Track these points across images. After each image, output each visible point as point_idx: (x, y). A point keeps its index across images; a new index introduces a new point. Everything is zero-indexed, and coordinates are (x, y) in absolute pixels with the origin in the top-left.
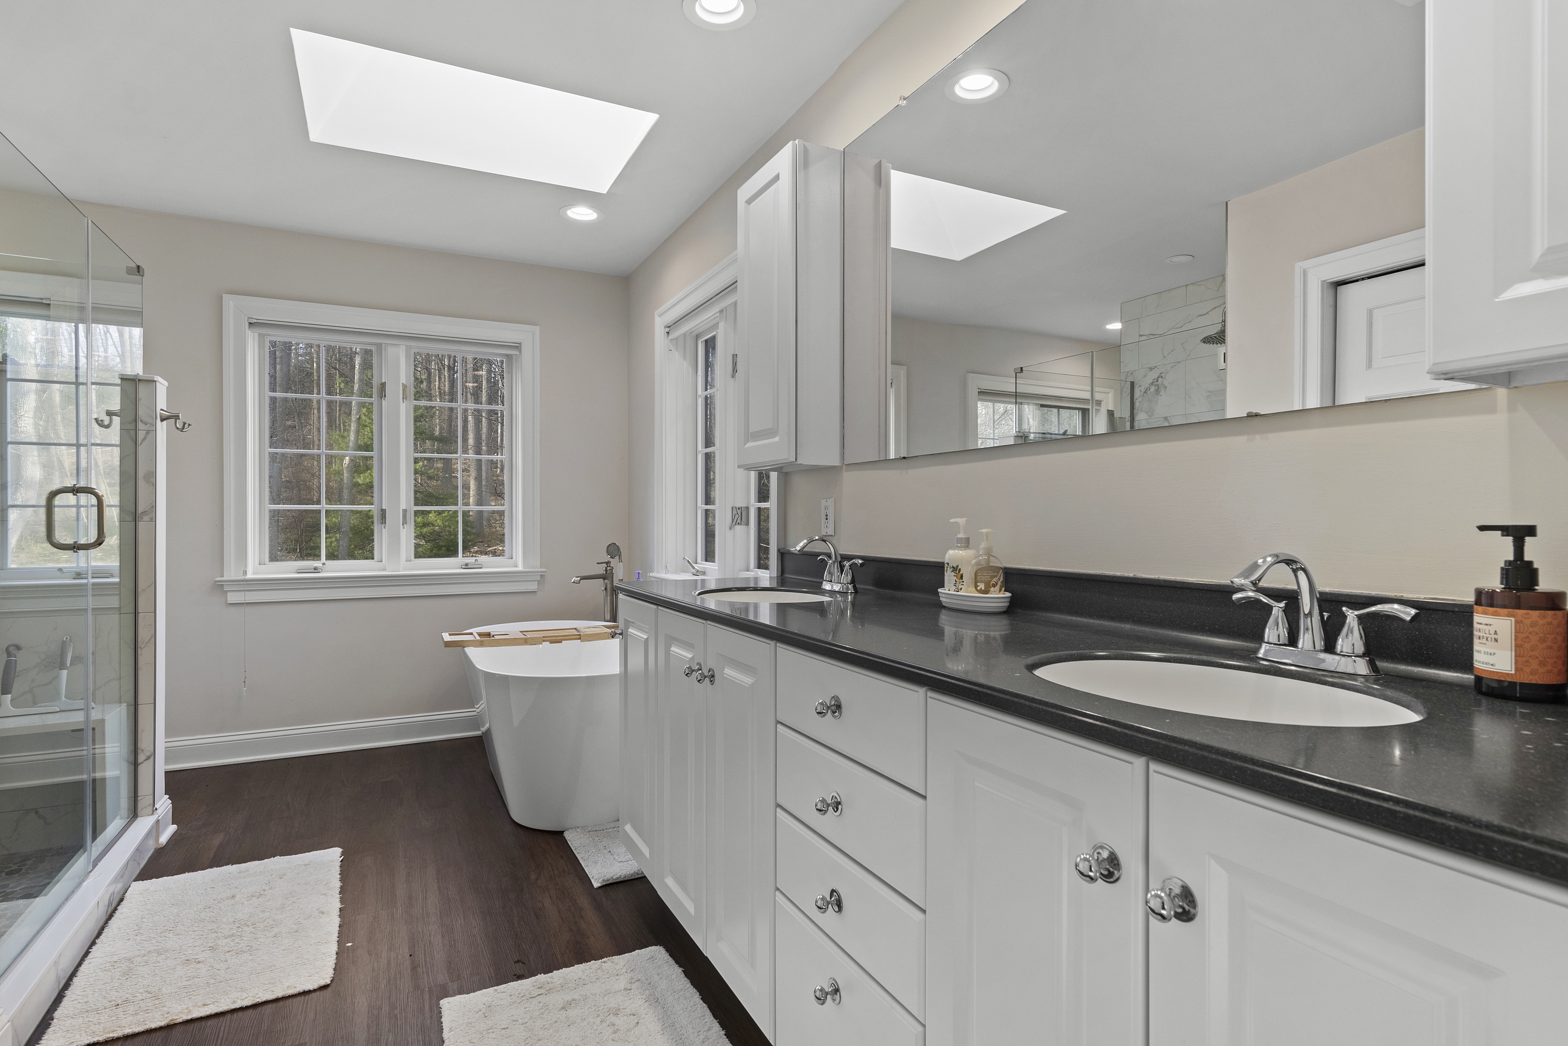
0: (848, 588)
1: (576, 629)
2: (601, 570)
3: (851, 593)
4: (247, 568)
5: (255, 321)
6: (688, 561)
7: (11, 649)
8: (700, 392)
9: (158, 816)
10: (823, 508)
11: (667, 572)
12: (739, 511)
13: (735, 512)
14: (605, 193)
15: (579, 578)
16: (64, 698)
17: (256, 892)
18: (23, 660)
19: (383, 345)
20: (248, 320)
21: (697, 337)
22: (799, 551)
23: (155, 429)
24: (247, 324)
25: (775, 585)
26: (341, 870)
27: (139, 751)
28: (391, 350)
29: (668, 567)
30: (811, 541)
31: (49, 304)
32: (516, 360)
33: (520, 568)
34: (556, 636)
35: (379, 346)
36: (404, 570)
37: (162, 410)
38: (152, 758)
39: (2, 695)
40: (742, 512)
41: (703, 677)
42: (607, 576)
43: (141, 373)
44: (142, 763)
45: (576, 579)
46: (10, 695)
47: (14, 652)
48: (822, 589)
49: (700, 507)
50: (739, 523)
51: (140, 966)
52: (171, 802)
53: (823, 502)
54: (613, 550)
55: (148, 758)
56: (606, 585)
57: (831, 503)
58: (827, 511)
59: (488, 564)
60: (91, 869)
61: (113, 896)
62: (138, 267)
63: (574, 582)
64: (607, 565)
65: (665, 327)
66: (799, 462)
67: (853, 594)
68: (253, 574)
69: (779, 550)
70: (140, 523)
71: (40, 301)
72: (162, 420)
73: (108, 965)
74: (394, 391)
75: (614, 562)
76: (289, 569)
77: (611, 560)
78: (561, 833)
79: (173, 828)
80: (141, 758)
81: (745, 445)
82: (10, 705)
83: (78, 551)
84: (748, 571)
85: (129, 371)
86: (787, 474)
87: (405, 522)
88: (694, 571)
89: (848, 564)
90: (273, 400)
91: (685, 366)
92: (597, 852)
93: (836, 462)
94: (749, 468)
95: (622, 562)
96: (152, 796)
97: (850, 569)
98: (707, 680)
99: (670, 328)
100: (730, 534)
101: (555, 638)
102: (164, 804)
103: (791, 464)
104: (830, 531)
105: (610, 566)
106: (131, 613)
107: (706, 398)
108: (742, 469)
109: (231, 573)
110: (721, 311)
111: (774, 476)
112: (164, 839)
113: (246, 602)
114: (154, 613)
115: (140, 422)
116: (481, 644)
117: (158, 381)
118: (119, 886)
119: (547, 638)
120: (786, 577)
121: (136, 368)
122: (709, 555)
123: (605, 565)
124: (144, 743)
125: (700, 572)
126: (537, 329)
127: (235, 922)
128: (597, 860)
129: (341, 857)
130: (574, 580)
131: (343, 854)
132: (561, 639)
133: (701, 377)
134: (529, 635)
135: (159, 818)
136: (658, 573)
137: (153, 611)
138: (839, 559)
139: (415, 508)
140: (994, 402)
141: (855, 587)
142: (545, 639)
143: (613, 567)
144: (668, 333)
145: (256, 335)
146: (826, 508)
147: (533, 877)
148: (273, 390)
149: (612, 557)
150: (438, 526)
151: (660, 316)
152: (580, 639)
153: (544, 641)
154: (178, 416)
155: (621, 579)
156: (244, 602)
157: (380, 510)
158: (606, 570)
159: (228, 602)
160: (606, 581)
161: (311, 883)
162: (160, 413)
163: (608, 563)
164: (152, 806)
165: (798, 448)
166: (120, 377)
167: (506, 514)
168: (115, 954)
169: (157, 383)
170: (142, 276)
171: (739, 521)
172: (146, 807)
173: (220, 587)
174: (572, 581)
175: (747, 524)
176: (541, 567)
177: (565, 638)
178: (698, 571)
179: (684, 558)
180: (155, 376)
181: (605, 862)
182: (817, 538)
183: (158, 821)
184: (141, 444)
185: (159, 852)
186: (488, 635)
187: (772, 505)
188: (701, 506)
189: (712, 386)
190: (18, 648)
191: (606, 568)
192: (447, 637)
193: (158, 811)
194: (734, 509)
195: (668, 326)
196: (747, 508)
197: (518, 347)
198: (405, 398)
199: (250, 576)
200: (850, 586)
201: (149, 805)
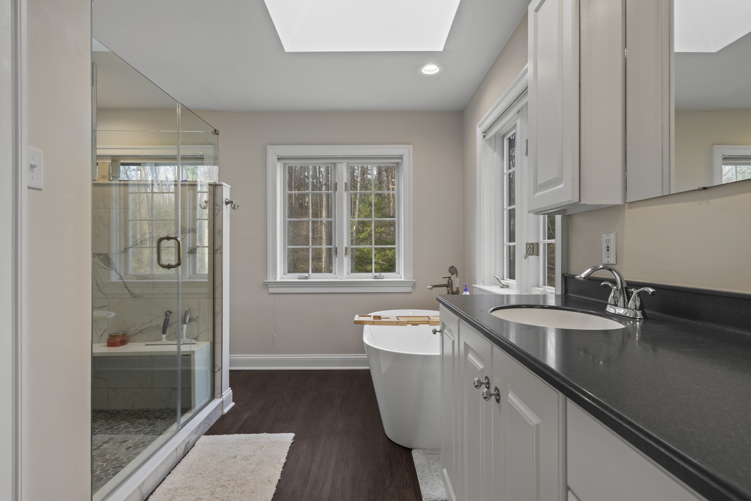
0: (636, 315)
1: (428, 317)
2: (445, 282)
3: (640, 319)
4: (276, 276)
5: (280, 157)
6: (497, 278)
7: (167, 313)
8: (505, 171)
9: (223, 399)
10: (604, 242)
11: (484, 284)
12: (532, 246)
13: (528, 247)
14: (442, 50)
15: (432, 287)
16: (185, 338)
17: (246, 456)
18: (172, 319)
19: (336, 163)
20: (277, 157)
21: (504, 136)
22: (584, 278)
23: (222, 209)
24: (277, 159)
25: (559, 305)
26: (289, 450)
27: (216, 366)
28: (339, 166)
29: (485, 282)
30: (595, 269)
31: (203, 158)
32: (401, 165)
33: (403, 279)
34: (415, 321)
35: (334, 164)
36: (346, 278)
37: (226, 199)
38: (221, 370)
39: (162, 334)
40: (533, 247)
41: (489, 395)
42: (449, 285)
43: (217, 182)
44: (217, 372)
45: (430, 287)
46: (165, 335)
47: (168, 314)
48: (607, 311)
49: (505, 244)
50: (531, 254)
51: (178, 496)
52: (232, 391)
53: (605, 237)
54: (453, 270)
55: (219, 370)
56: (448, 290)
57: (612, 236)
58: (608, 243)
59: (388, 277)
60: (180, 428)
61: (189, 444)
62: (215, 130)
63: (429, 289)
64: (449, 279)
65: (483, 133)
66: (583, 202)
67: (642, 320)
68: (281, 279)
69: (563, 275)
70: (216, 254)
71: (200, 157)
72: (227, 203)
73: (167, 491)
74: (341, 187)
75: (453, 277)
76: (294, 277)
77: (451, 276)
78: (410, 450)
79: (233, 404)
80: (216, 369)
81: (534, 195)
82: (165, 340)
83: (170, 269)
84: (538, 287)
85: (212, 182)
86: (569, 216)
87: (346, 254)
88: (501, 285)
89: (635, 292)
90: (290, 196)
91: (496, 156)
92: (429, 474)
93: (619, 201)
94: (538, 213)
95: (458, 277)
96: (221, 389)
97: (638, 296)
98: (493, 398)
99: (485, 133)
100: (525, 261)
101: (414, 322)
102: (228, 392)
103: (574, 205)
104: (612, 261)
105: (451, 280)
106: (211, 298)
107: (510, 174)
108: (532, 214)
109: (270, 279)
110: (518, 112)
111: (558, 218)
112: (226, 411)
113: (276, 292)
114: (221, 299)
115: (216, 205)
116: (373, 323)
117: (223, 185)
118: (194, 437)
119: (409, 322)
120: (569, 296)
121: (215, 179)
122: (512, 276)
123: (448, 279)
124: (218, 362)
125: (505, 285)
126: (411, 146)
127: (229, 476)
128: (428, 481)
129: (292, 440)
130: (429, 287)
131: (294, 438)
132: (418, 323)
133: (506, 161)
134: (401, 320)
135: (224, 400)
136: (479, 285)
137: (221, 298)
138: (625, 285)
139: (351, 247)
140: (736, 164)
141: (643, 314)
142: (408, 322)
143: (452, 280)
144: (484, 136)
145: (282, 164)
146: (608, 241)
147: (387, 483)
148: (290, 189)
149: (452, 274)
150: (390, 256)
151: (479, 127)
152: (429, 324)
153: (408, 324)
154: (233, 202)
155: (458, 287)
156: (275, 292)
157: (335, 248)
158: (448, 282)
159: (269, 292)
160: (448, 288)
161: (272, 456)
162: (225, 200)
163: (449, 278)
164: (221, 393)
165: (582, 191)
166: (209, 184)
167: (396, 250)
168: (173, 483)
169: (224, 187)
170: (218, 135)
171: (531, 252)
172: (218, 394)
173: (266, 285)
174: (428, 288)
175: (538, 254)
176: (414, 279)
177: (420, 323)
178: (504, 285)
179: (494, 277)
180: (222, 182)
181: (433, 484)
182: (601, 267)
183: (223, 401)
184: (216, 216)
185: (223, 417)
186: (379, 317)
187: (557, 241)
188: (507, 243)
189: (514, 166)
190: (170, 312)
191: (448, 281)
192: (357, 318)
193: (223, 396)
194: (528, 245)
195: (485, 131)
196: (538, 244)
197: (401, 157)
198: (346, 189)
199: (278, 280)
200: (639, 313)
201: (220, 393)
